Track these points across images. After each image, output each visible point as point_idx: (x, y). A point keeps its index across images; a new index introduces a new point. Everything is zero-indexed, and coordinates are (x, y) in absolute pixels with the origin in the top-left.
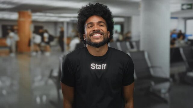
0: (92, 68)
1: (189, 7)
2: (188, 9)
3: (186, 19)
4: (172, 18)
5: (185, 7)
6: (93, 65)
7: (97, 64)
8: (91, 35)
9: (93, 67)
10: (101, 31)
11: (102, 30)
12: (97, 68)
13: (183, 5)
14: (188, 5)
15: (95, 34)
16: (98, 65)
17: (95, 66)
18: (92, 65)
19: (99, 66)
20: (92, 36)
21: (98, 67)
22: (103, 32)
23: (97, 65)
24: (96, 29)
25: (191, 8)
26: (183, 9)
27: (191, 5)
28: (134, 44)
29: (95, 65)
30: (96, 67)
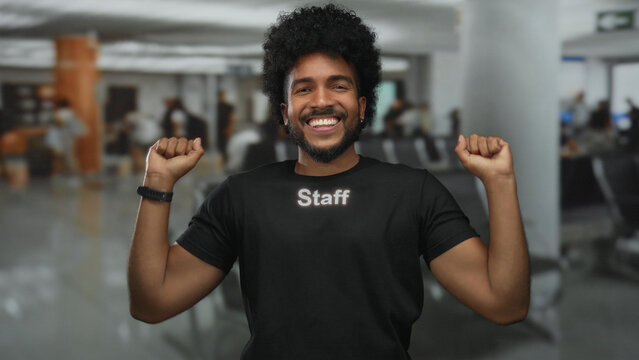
0: (300, 202)
1: (622, 21)
2: (620, 28)
3: (611, 62)
4: (566, 59)
5: (608, 22)
6: (305, 194)
7: (316, 192)
8: (306, 120)
9: (305, 201)
10: (338, 108)
11: (340, 104)
12: (316, 203)
13: (601, 15)
14: (620, 14)
15: (319, 119)
16: (321, 193)
17: (311, 196)
18: (300, 193)
19: (324, 196)
20: (308, 123)
21: (320, 199)
22: (343, 111)
23: (316, 195)
24: (322, 102)
25: (628, 26)
26: (601, 30)
27: (629, 15)
28: (441, 145)
29: (312, 193)
30: (313, 199)
